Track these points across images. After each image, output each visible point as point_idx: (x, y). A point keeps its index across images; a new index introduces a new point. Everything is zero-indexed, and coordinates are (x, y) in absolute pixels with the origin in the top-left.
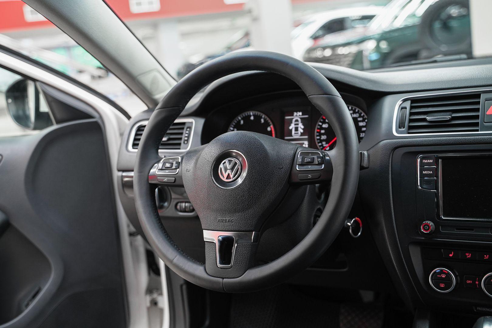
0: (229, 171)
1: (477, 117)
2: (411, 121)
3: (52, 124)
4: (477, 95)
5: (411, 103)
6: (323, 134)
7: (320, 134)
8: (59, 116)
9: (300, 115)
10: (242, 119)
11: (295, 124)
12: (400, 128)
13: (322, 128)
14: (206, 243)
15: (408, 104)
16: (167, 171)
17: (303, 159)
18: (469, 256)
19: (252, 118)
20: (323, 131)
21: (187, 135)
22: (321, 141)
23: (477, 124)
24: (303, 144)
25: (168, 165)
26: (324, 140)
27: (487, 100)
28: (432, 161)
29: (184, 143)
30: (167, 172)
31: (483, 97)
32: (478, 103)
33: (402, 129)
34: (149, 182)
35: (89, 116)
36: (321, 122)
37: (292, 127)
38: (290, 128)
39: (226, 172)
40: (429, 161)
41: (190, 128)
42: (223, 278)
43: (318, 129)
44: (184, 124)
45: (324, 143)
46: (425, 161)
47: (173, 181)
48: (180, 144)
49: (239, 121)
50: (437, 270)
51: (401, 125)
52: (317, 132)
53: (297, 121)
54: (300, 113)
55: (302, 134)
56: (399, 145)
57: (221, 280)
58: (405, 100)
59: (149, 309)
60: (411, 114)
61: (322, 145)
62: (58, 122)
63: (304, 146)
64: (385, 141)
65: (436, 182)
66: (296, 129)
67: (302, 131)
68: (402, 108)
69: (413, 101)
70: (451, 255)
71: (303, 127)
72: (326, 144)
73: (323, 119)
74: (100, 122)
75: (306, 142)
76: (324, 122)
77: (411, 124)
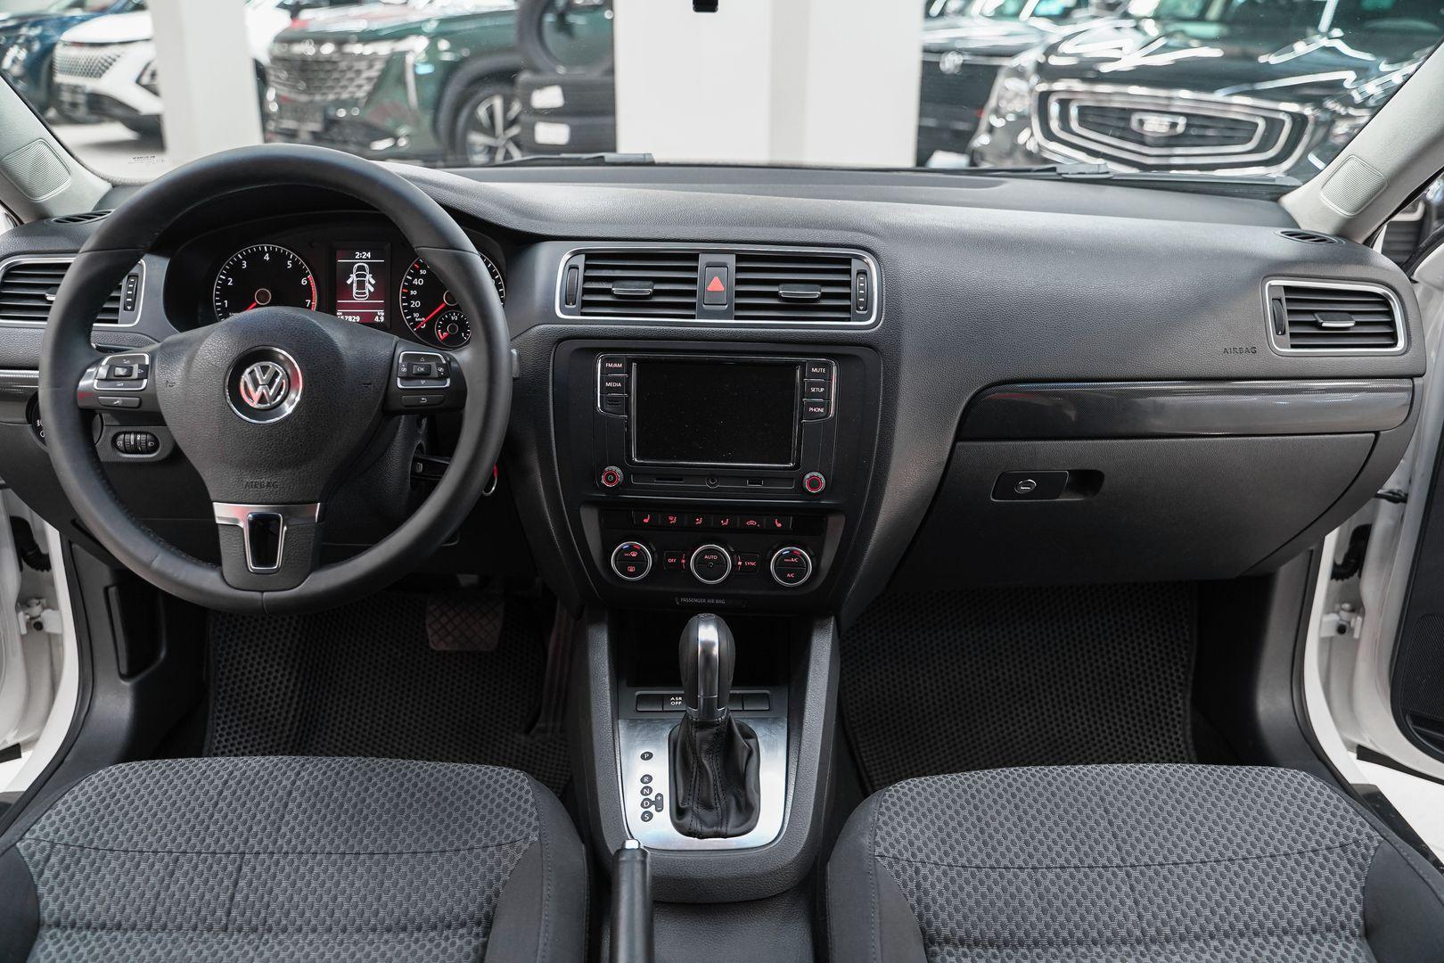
0: (262, 388)
1: (692, 294)
2: (587, 291)
4: (694, 257)
5: (588, 259)
6: (414, 297)
7: (409, 298)
9: (367, 258)
10: (245, 258)
11: (357, 276)
12: (567, 303)
13: (412, 287)
14: (220, 528)
15: (580, 261)
16: (120, 384)
17: (409, 367)
18: (673, 520)
19: (267, 257)
20: (413, 293)
21: (130, 292)
22: (411, 311)
23: (692, 306)
24: (376, 314)
25: (120, 371)
26: (415, 310)
27: (709, 265)
28: (620, 365)
29: (125, 309)
30: (119, 386)
31: (703, 259)
32: (695, 269)
33: (571, 307)
34: (79, 405)
36: (410, 274)
37: (353, 279)
38: (349, 282)
39: (256, 389)
40: (615, 365)
41: (137, 277)
42: (262, 592)
43: (404, 287)
45: (416, 315)
46: (610, 366)
47: (137, 405)
48: (116, 311)
49: (240, 262)
50: (624, 545)
51: (568, 299)
52: (403, 294)
53: (361, 268)
54: (369, 255)
55: (372, 296)
56: (566, 334)
57: (257, 595)
58: (576, 253)
60: (587, 279)
61: (413, 319)
63: (377, 319)
64: (542, 326)
65: (628, 400)
66: (361, 285)
67: (372, 289)
68: (571, 268)
69: (590, 256)
70: (646, 521)
71: (373, 282)
72: (420, 317)
73: (413, 268)
75: (381, 313)
76: (416, 275)
77: (587, 298)
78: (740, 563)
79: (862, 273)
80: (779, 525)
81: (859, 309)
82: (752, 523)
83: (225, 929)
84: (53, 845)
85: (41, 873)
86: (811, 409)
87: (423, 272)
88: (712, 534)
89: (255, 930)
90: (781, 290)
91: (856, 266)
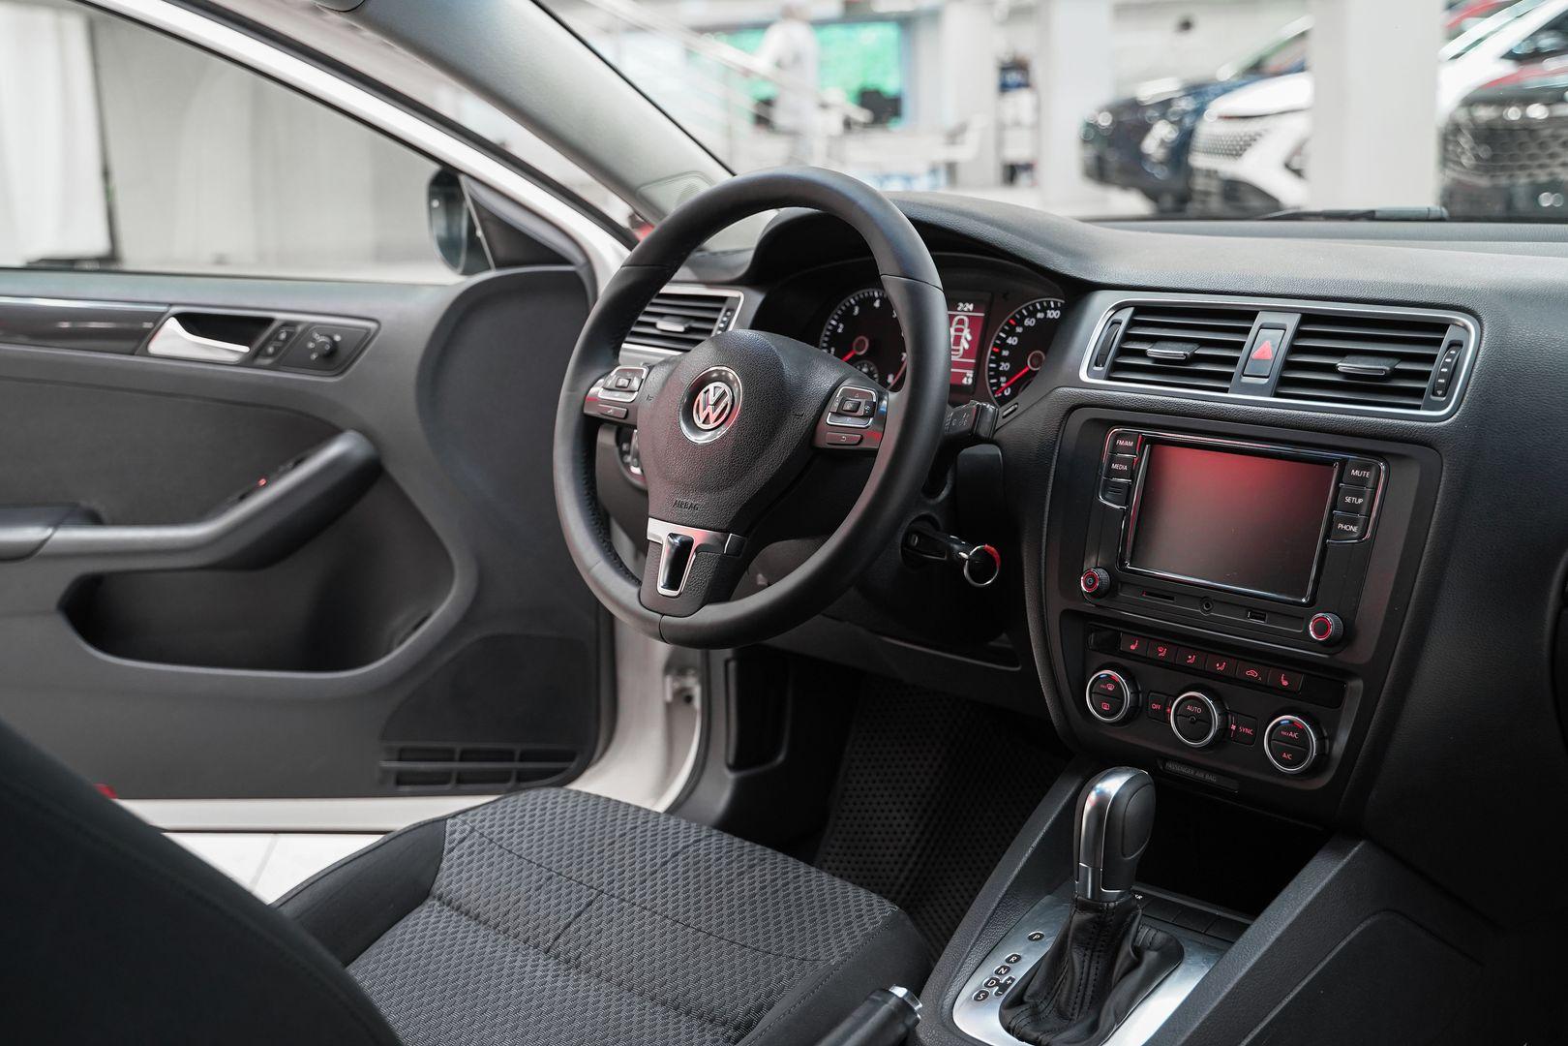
0: (710, 408)
1: (1233, 361)
2: (1122, 352)
3: (488, 268)
4: (1250, 315)
5: (1134, 314)
6: (1005, 358)
7: (999, 359)
8: (502, 251)
9: (969, 311)
10: (857, 303)
11: (957, 330)
12: (1096, 365)
13: (1004, 345)
14: (651, 545)
15: (1125, 316)
16: (617, 394)
17: (842, 404)
18: (1162, 652)
19: (877, 304)
20: (1005, 353)
21: (722, 325)
22: (998, 374)
23: (1228, 377)
24: (964, 375)
25: (623, 382)
26: (1004, 373)
27: (1264, 327)
28: (1131, 444)
30: (617, 396)
31: (1261, 319)
32: (1246, 331)
33: (1100, 369)
34: (585, 411)
35: (560, 259)
36: (1003, 331)
39: (705, 410)
40: (1127, 443)
41: (732, 310)
42: (663, 615)
43: (995, 345)
44: (723, 299)
45: (1003, 379)
46: (1121, 443)
47: (623, 416)
49: (852, 308)
50: (1102, 673)
51: (1098, 361)
52: (993, 353)
53: (961, 322)
54: (971, 307)
55: (966, 353)
56: (1083, 400)
58: (1119, 308)
59: (669, 707)
60: (1127, 337)
61: (998, 384)
62: (499, 265)
63: (965, 381)
64: (1065, 389)
65: (1130, 488)
66: (956, 340)
67: (967, 346)
68: (1113, 323)
69: (1140, 309)
70: (1133, 647)
71: (969, 338)
72: (1007, 382)
73: (1008, 324)
74: (583, 274)
75: (970, 373)
76: (1011, 333)
77: (1118, 361)
78: (1234, 727)
79: (1457, 345)
80: (1285, 683)
81: (1436, 395)
82: (1252, 673)
83: (547, 951)
84: (473, 830)
85: (452, 850)
86: (1341, 526)
87: (1019, 330)
88: (1202, 679)
89: (567, 962)
90: (1343, 365)
91: (1450, 335)
